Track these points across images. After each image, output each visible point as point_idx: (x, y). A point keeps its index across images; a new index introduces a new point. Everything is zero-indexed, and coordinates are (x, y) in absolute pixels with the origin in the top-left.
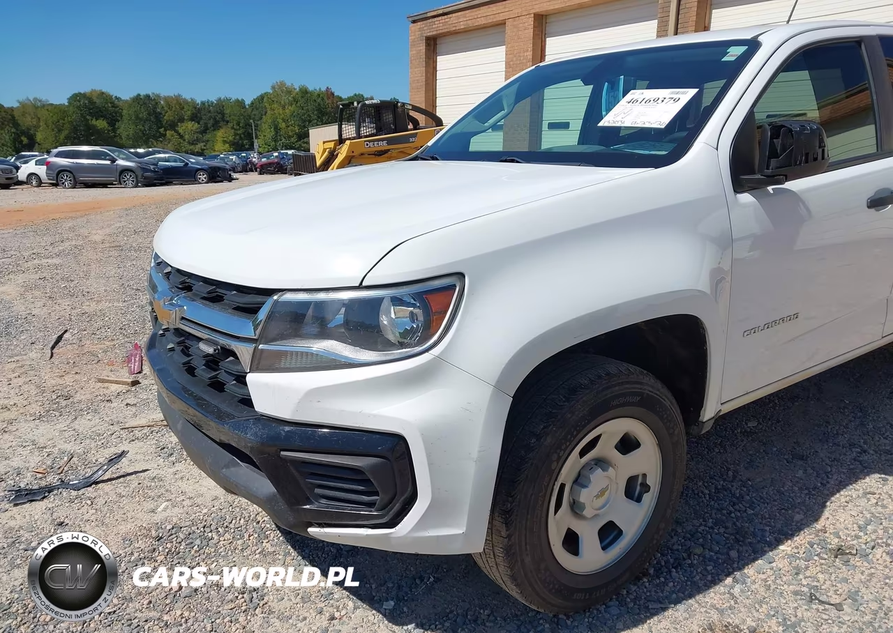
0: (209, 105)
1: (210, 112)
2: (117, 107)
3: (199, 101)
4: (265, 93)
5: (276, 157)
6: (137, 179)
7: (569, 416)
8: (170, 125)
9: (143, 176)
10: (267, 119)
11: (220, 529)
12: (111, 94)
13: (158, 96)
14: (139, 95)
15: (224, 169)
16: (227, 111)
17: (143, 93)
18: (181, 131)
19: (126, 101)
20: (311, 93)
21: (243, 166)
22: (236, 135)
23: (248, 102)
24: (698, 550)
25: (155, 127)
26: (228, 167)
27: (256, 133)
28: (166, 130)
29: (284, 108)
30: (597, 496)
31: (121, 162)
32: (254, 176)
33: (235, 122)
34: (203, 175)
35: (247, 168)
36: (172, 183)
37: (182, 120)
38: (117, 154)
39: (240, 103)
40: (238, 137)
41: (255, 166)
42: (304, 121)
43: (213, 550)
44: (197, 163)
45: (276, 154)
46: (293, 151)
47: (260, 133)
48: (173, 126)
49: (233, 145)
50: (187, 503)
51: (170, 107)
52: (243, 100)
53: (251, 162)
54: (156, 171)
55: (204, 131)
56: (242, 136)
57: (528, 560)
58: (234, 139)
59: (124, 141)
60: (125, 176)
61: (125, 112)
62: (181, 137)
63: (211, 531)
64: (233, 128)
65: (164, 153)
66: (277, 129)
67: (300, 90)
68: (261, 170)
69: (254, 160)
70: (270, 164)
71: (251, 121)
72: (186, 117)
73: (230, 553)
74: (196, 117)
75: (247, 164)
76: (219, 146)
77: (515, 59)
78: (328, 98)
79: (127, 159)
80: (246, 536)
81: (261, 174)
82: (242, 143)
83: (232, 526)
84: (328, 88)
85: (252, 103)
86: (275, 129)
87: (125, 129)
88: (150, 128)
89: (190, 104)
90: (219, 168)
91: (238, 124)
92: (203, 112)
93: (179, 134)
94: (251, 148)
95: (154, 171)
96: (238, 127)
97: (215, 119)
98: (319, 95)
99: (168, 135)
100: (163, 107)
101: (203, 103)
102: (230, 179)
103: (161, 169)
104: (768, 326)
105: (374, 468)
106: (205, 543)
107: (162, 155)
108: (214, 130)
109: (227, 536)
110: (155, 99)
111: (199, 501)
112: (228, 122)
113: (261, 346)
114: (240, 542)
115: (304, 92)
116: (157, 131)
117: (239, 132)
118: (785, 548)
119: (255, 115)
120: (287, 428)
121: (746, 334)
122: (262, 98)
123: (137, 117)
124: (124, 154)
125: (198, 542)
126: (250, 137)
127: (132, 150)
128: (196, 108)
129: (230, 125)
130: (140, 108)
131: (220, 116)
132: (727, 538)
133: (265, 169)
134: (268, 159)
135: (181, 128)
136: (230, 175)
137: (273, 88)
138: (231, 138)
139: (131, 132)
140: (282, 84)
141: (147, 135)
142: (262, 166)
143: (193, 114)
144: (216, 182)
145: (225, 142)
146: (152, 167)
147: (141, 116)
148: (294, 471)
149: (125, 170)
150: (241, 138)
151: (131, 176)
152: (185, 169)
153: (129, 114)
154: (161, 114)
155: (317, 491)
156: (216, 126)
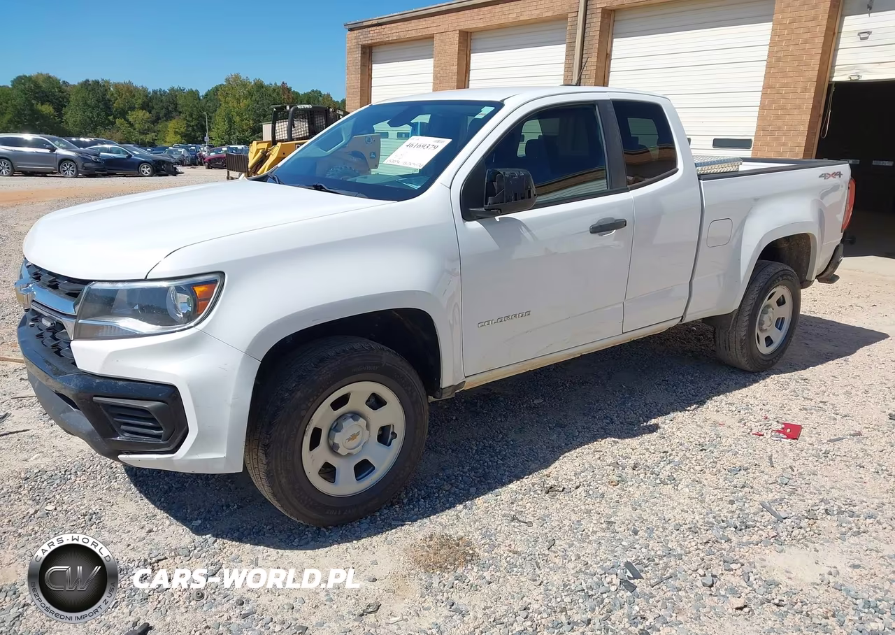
0: (161, 95)
1: (162, 101)
2: (65, 92)
3: (150, 90)
4: (220, 85)
5: (225, 151)
6: (77, 169)
7: (316, 378)
8: (120, 113)
9: (83, 166)
10: (221, 111)
11: (78, 473)
12: (59, 78)
13: (108, 82)
14: (87, 81)
15: (169, 163)
16: (180, 102)
17: (92, 78)
18: (131, 119)
19: (74, 86)
20: (267, 88)
21: (192, 159)
22: (188, 126)
23: (202, 93)
24: (447, 487)
25: (103, 114)
26: (172, 160)
27: (209, 125)
28: (115, 118)
29: (238, 100)
30: (349, 439)
31: (61, 152)
32: (202, 170)
33: (187, 113)
34: (147, 168)
35: (195, 161)
36: (115, 174)
37: (132, 109)
38: (57, 142)
39: (194, 94)
40: (190, 129)
41: (204, 159)
42: (259, 116)
43: (69, 487)
44: (140, 156)
45: (225, 149)
46: (243, 146)
47: (213, 126)
48: (123, 114)
49: (185, 136)
50: (57, 454)
51: (120, 95)
52: (197, 91)
53: (200, 155)
54: (97, 162)
55: (156, 120)
56: (195, 128)
57: (284, 480)
58: (186, 130)
59: (71, 127)
60: (65, 166)
61: (72, 98)
62: (131, 125)
63: (71, 474)
64: (185, 119)
65: (108, 143)
66: (231, 122)
67: (255, 84)
68: (209, 165)
69: (204, 153)
70: (219, 159)
71: (205, 113)
72: (136, 106)
73: (82, 489)
74: (148, 105)
75: (196, 158)
76: (171, 137)
77: (441, 72)
78: (284, 93)
79: (68, 148)
80: (99, 477)
81: (209, 168)
82: (193, 136)
83: (89, 470)
84: (283, 83)
85: (207, 95)
86: (228, 122)
87: (72, 116)
88: (98, 115)
89: (141, 92)
90: (164, 162)
91: (191, 115)
92: (154, 101)
93: (129, 123)
94: (203, 142)
95: (96, 162)
96: (191, 119)
97: (167, 109)
98: (274, 90)
99: (117, 123)
100: (112, 94)
101: (155, 92)
102: (175, 173)
103: (104, 160)
104: (501, 320)
105: (157, 409)
106: (63, 482)
107: (106, 146)
108: (166, 120)
109: (83, 477)
110: (104, 86)
111: (66, 453)
112: (180, 113)
113: (80, 321)
114: (92, 482)
115: (260, 86)
116: (107, 119)
117: (191, 124)
118: (514, 486)
119: (209, 107)
120: (97, 381)
121: (480, 325)
122: (217, 89)
123: (85, 104)
124: (65, 143)
125: (58, 481)
126: (203, 129)
127: (74, 139)
128: (147, 96)
129: (183, 116)
130: (89, 94)
131: (172, 106)
132: (474, 480)
133: (212, 164)
134: (217, 153)
135: (132, 117)
136: (175, 168)
137: (227, 80)
138: (183, 130)
139: (78, 119)
140: (237, 77)
141: (95, 122)
142: (209, 160)
143: (144, 102)
144: (160, 176)
145: (176, 133)
146: (93, 157)
147: (89, 102)
148: (105, 413)
149: (65, 160)
150: (193, 130)
151: (71, 166)
152: (128, 160)
153: (76, 100)
154: (110, 101)
155: (123, 427)
156: (168, 116)
